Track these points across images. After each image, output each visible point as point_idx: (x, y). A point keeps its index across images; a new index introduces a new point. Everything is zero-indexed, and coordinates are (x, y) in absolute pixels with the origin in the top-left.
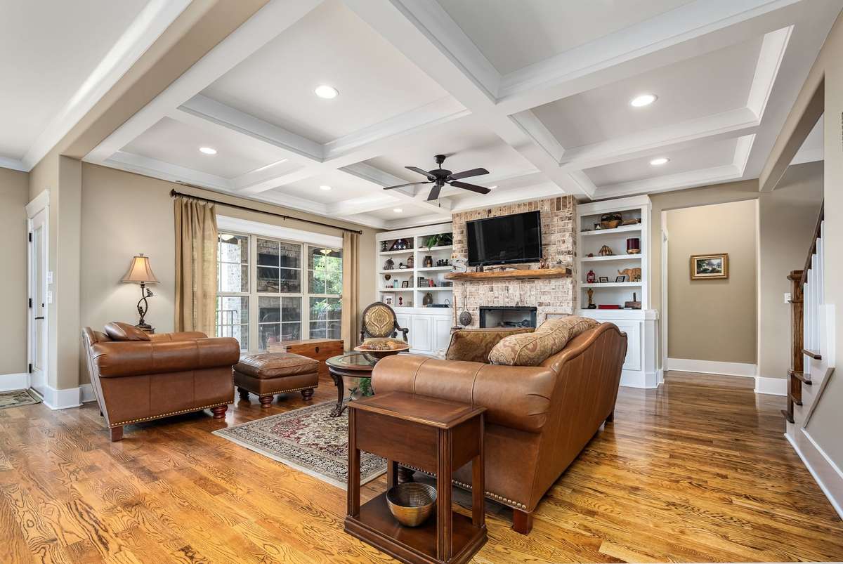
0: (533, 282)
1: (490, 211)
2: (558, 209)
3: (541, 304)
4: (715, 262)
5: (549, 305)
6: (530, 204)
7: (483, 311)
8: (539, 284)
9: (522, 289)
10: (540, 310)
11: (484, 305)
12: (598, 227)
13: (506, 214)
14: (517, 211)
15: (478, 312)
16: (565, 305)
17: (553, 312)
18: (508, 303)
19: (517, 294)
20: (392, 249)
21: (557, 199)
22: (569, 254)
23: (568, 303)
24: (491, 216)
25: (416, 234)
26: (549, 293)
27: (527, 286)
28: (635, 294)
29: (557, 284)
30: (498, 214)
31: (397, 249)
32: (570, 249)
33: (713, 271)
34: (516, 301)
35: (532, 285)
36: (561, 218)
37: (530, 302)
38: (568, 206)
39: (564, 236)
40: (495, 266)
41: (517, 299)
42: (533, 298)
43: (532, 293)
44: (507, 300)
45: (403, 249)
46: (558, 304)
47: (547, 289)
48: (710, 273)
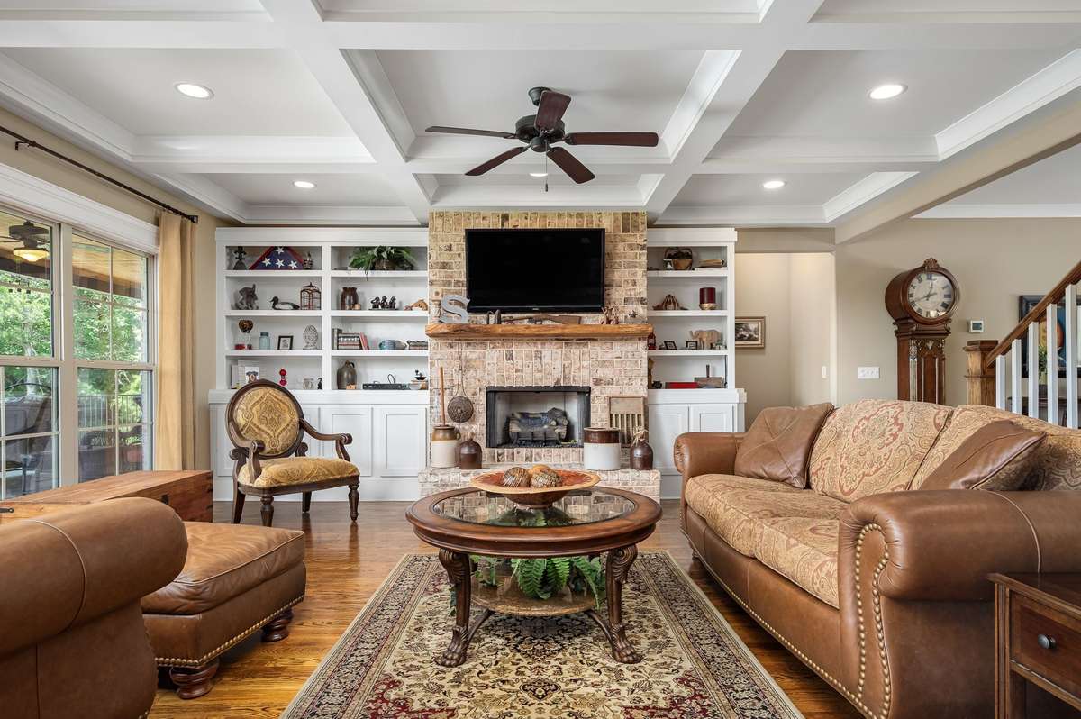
0: (586, 345)
1: (505, 217)
2: (626, 230)
3: (598, 382)
4: (752, 327)
5: (610, 383)
6: (579, 215)
7: (492, 393)
8: (596, 350)
9: (566, 357)
10: (596, 391)
11: (496, 383)
12: (669, 266)
13: (537, 225)
14: (556, 224)
15: (482, 398)
16: (636, 383)
17: (617, 394)
18: (541, 380)
19: (558, 365)
20: (258, 265)
21: (624, 214)
22: (642, 303)
23: (641, 380)
24: (509, 225)
25: (326, 239)
26: (612, 363)
27: (575, 351)
28: (708, 367)
29: (624, 349)
30: (522, 224)
31: (273, 267)
32: (644, 295)
33: (750, 338)
34: (556, 376)
35: (585, 350)
36: (631, 246)
37: (580, 378)
38: (640, 228)
39: (635, 274)
40: (516, 316)
41: (557, 373)
42: (585, 373)
43: (585, 364)
44: (539, 375)
45: (290, 269)
46: (625, 382)
47: (608, 357)
48: (746, 340)
